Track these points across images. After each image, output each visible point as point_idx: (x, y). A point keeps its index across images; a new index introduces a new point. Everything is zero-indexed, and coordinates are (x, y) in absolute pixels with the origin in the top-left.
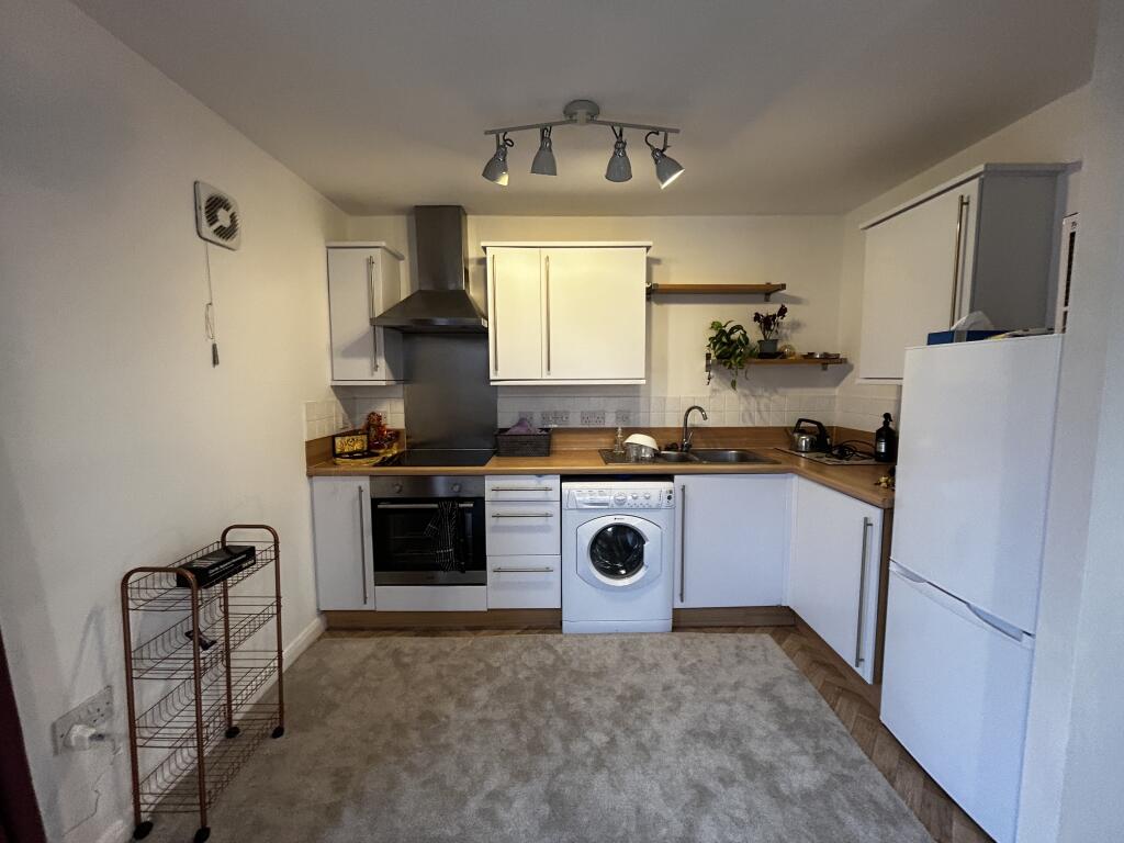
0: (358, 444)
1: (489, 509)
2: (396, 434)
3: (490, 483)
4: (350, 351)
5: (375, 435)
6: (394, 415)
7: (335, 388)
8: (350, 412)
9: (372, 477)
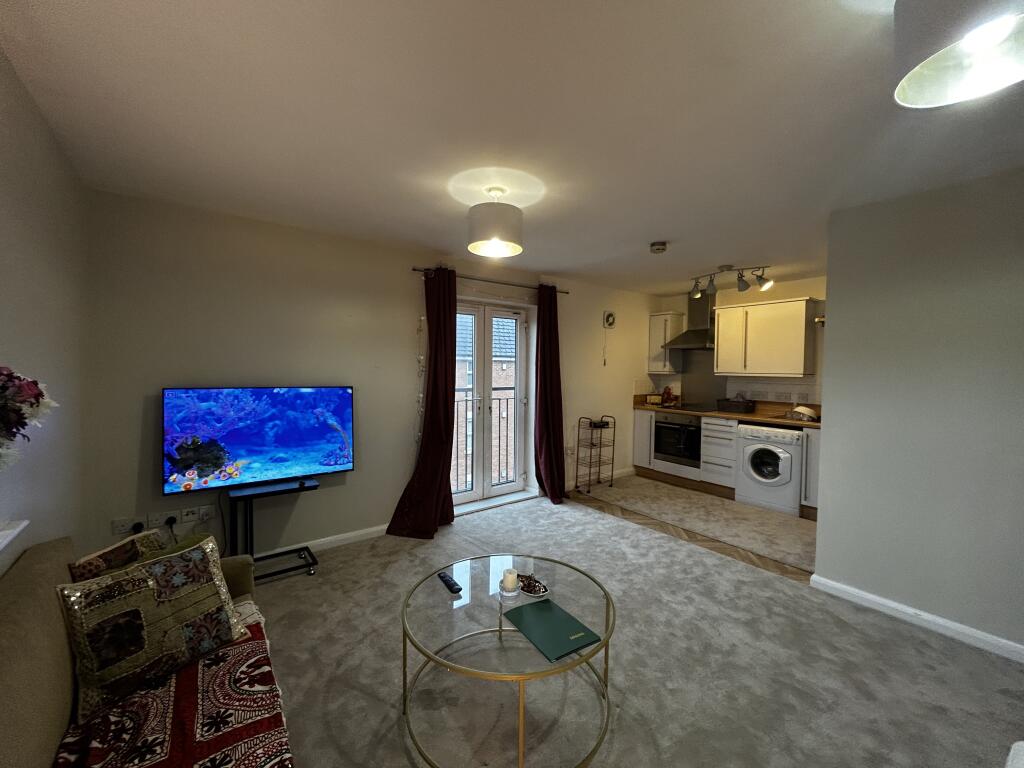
0: (657, 399)
1: (703, 433)
2: (676, 398)
3: (704, 420)
4: (656, 359)
5: (667, 396)
6: (676, 389)
7: (650, 375)
8: (657, 386)
9: (657, 412)
